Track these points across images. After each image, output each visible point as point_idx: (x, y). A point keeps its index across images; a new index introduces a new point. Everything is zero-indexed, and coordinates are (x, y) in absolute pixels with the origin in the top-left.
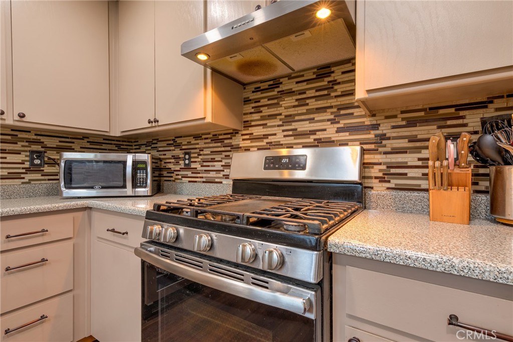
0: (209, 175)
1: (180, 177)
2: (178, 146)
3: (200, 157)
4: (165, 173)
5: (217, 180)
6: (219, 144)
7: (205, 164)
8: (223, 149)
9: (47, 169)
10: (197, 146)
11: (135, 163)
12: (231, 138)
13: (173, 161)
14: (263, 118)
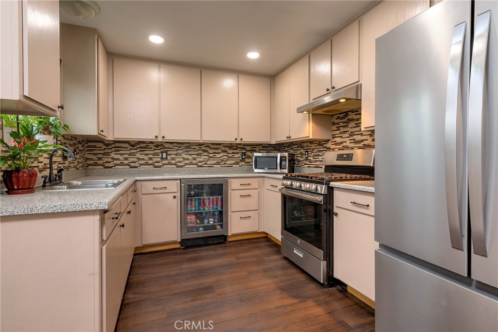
0: (316, 163)
1: (303, 164)
2: (302, 147)
3: (313, 154)
4: (296, 162)
5: (320, 166)
6: (321, 147)
7: (315, 157)
8: (323, 149)
9: (247, 160)
10: (311, 148)
11: (281, 157)
12: (326, 144)
13: (300, 155)
14: (341, 133)
